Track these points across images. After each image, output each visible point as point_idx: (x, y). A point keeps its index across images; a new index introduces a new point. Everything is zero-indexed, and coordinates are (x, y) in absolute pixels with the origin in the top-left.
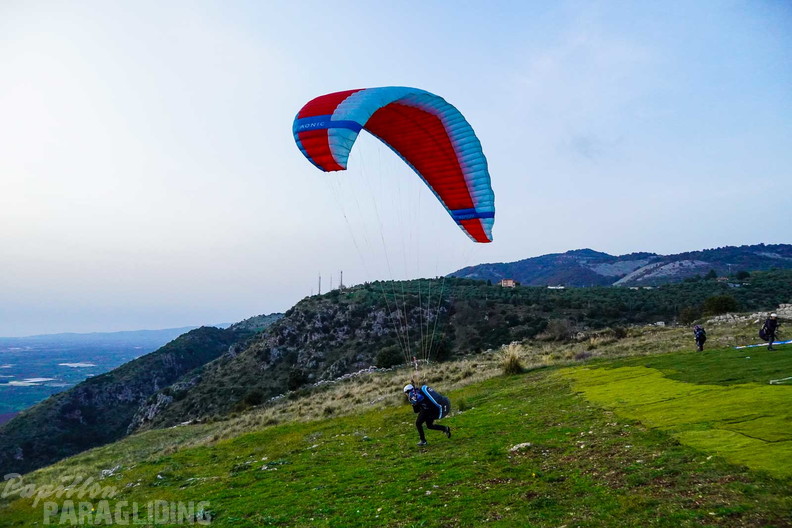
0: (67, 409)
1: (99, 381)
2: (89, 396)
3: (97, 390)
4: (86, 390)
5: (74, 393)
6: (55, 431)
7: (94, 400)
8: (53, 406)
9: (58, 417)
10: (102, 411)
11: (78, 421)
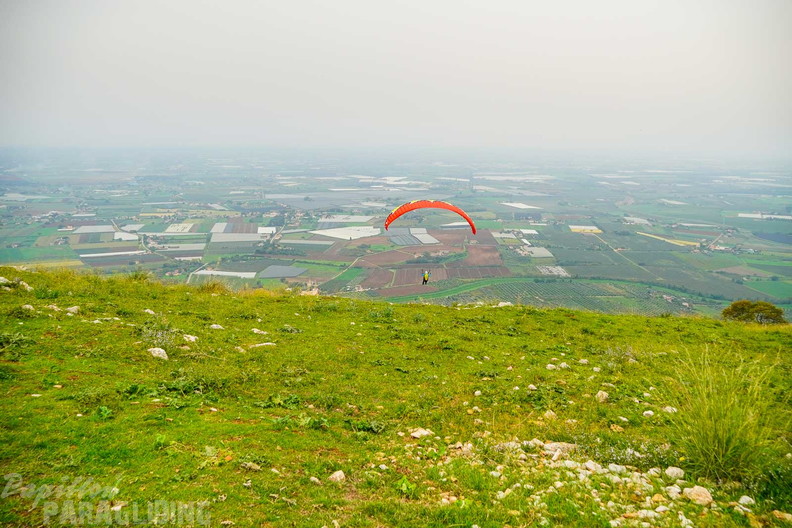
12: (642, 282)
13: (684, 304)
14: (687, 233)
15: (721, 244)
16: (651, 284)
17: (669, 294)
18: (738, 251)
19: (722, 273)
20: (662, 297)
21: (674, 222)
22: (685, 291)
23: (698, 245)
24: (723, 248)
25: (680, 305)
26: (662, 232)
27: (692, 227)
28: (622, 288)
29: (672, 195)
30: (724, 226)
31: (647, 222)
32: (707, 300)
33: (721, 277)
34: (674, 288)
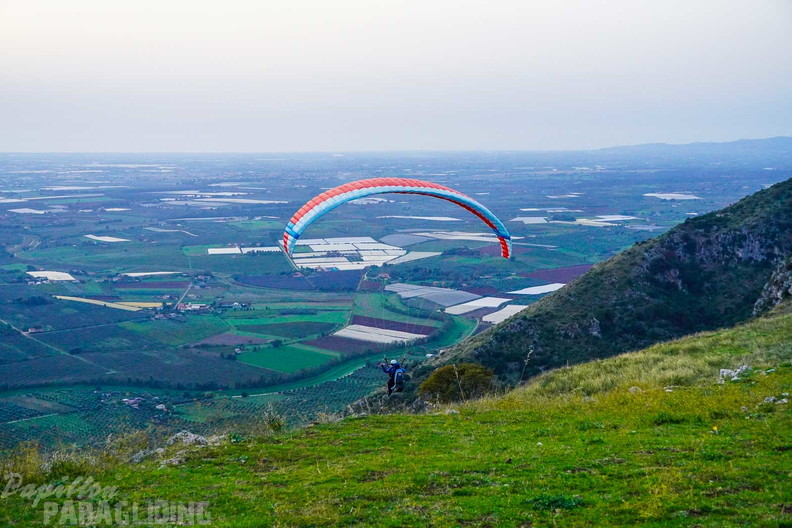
0: (659, 267)
1: (705, 223)
2: (691, 248)
3: (704, 239)
4: (686, 238)
5: (667, 242)
6: (643, 299)
7: (698, 256)
8: (638, 260)
9: (648, 278)
10: (712, 274)
11: (674, 286)
12: (85, 383)
13: (159, 407)
14: (141, 289)
15: (193, 301)
16: (99, 384)
17: (132, 396)
18: (220, 307)
19: (204, 346)
20: (121, 403)
21: (114, 272)
22: (155, 385)
23: (159, 305)
24: (196, 307)
25: (153, 410)
26: (99, 291)
27: (145, 277)
28: (50, 399)
29: (102, 228)
30: (190, 271)
31: (71, 278)
32: (193, 393)
33: (205, 353)
34: (139, 384)
